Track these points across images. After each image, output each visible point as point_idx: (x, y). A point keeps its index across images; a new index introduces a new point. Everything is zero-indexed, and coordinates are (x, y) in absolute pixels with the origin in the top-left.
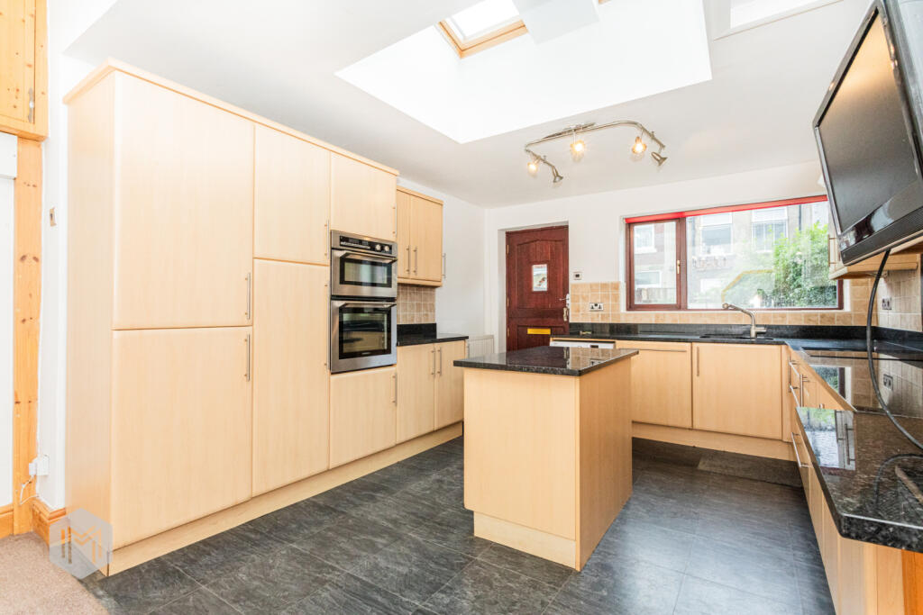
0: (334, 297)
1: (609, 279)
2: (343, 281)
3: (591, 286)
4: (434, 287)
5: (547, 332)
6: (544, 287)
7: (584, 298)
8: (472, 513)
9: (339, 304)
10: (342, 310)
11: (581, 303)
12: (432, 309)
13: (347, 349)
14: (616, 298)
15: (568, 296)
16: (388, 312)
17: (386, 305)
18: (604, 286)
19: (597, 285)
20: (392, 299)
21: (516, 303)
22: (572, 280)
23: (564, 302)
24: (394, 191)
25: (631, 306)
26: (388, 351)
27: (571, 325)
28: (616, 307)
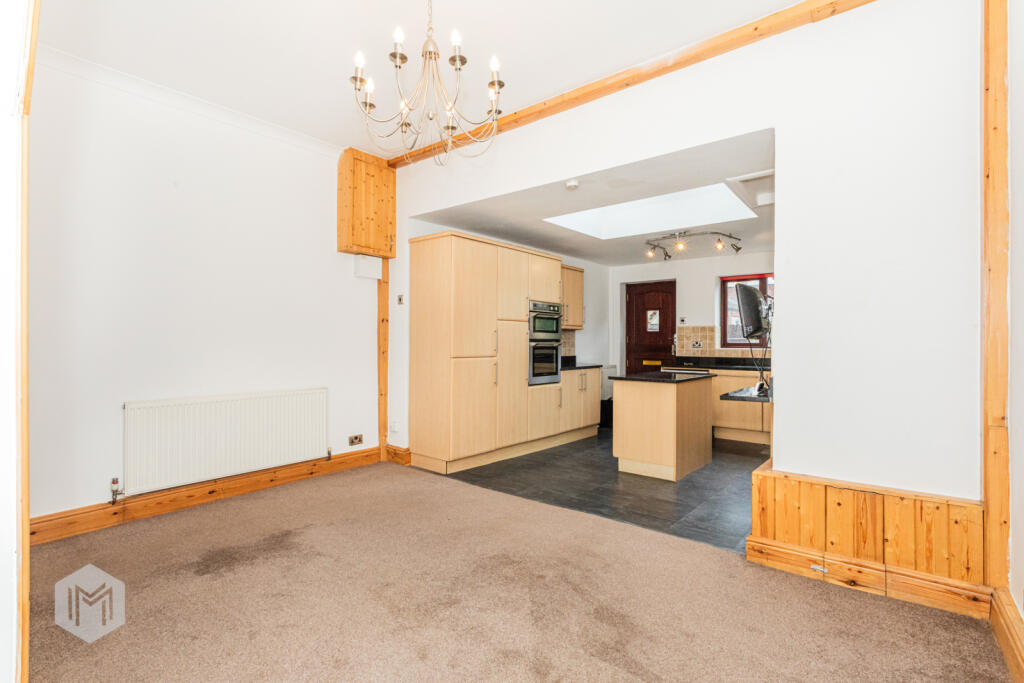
0: (531, 340)
1: (707, 324)
2: (535, 331)
3: (694, 328)
4: (573, 330)
5: (659, 363)
6: (656, 328)
7: (687, 338)
8: (617, 459)
9: (533, 344)
10: (535, 348)
11: (685, 341)
12: (573, 345)
13: (537, 371)
14: (712, 338)
15: (675, 336)
16: (556, 348)
17: (555, 344)
18: (703, 329)
19: (697, 328)
20: (558, 341)
21: (634, 341)
22: (678, 324)
23: (672, 340)
24: (560, 269)
25: (724, 344)
26: (556, 373)
27: (679, 358)
28: (712, 345)
